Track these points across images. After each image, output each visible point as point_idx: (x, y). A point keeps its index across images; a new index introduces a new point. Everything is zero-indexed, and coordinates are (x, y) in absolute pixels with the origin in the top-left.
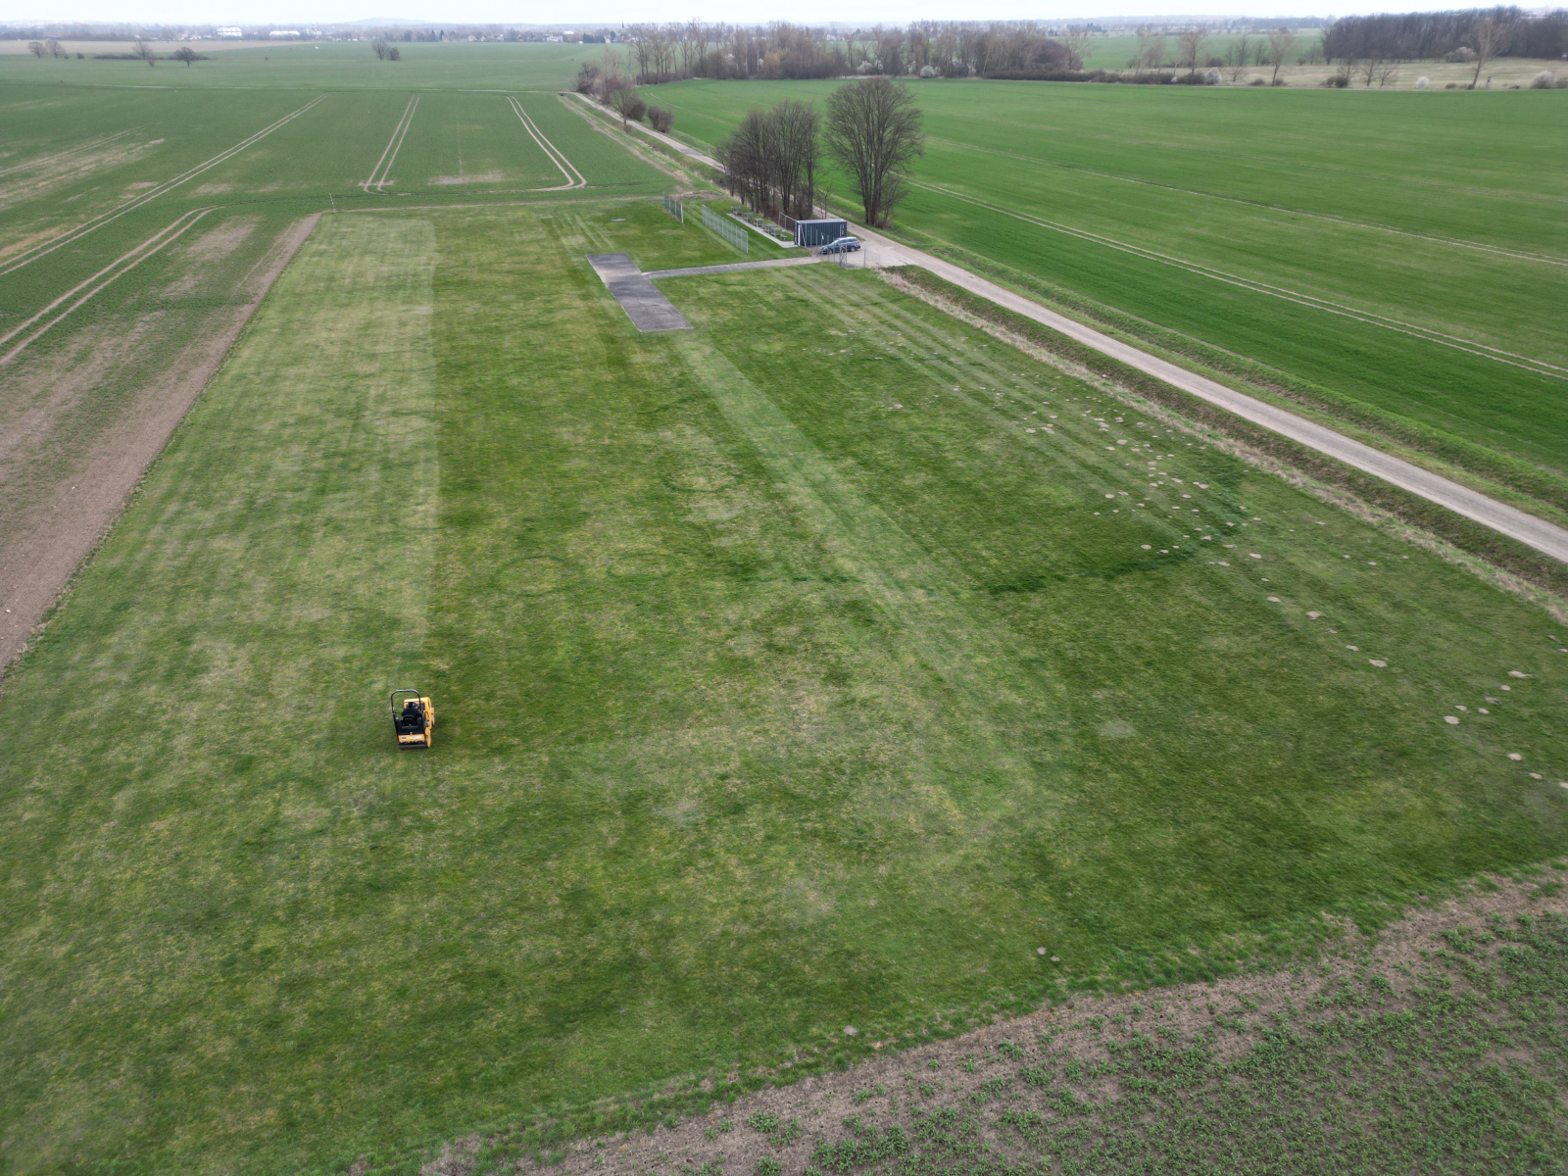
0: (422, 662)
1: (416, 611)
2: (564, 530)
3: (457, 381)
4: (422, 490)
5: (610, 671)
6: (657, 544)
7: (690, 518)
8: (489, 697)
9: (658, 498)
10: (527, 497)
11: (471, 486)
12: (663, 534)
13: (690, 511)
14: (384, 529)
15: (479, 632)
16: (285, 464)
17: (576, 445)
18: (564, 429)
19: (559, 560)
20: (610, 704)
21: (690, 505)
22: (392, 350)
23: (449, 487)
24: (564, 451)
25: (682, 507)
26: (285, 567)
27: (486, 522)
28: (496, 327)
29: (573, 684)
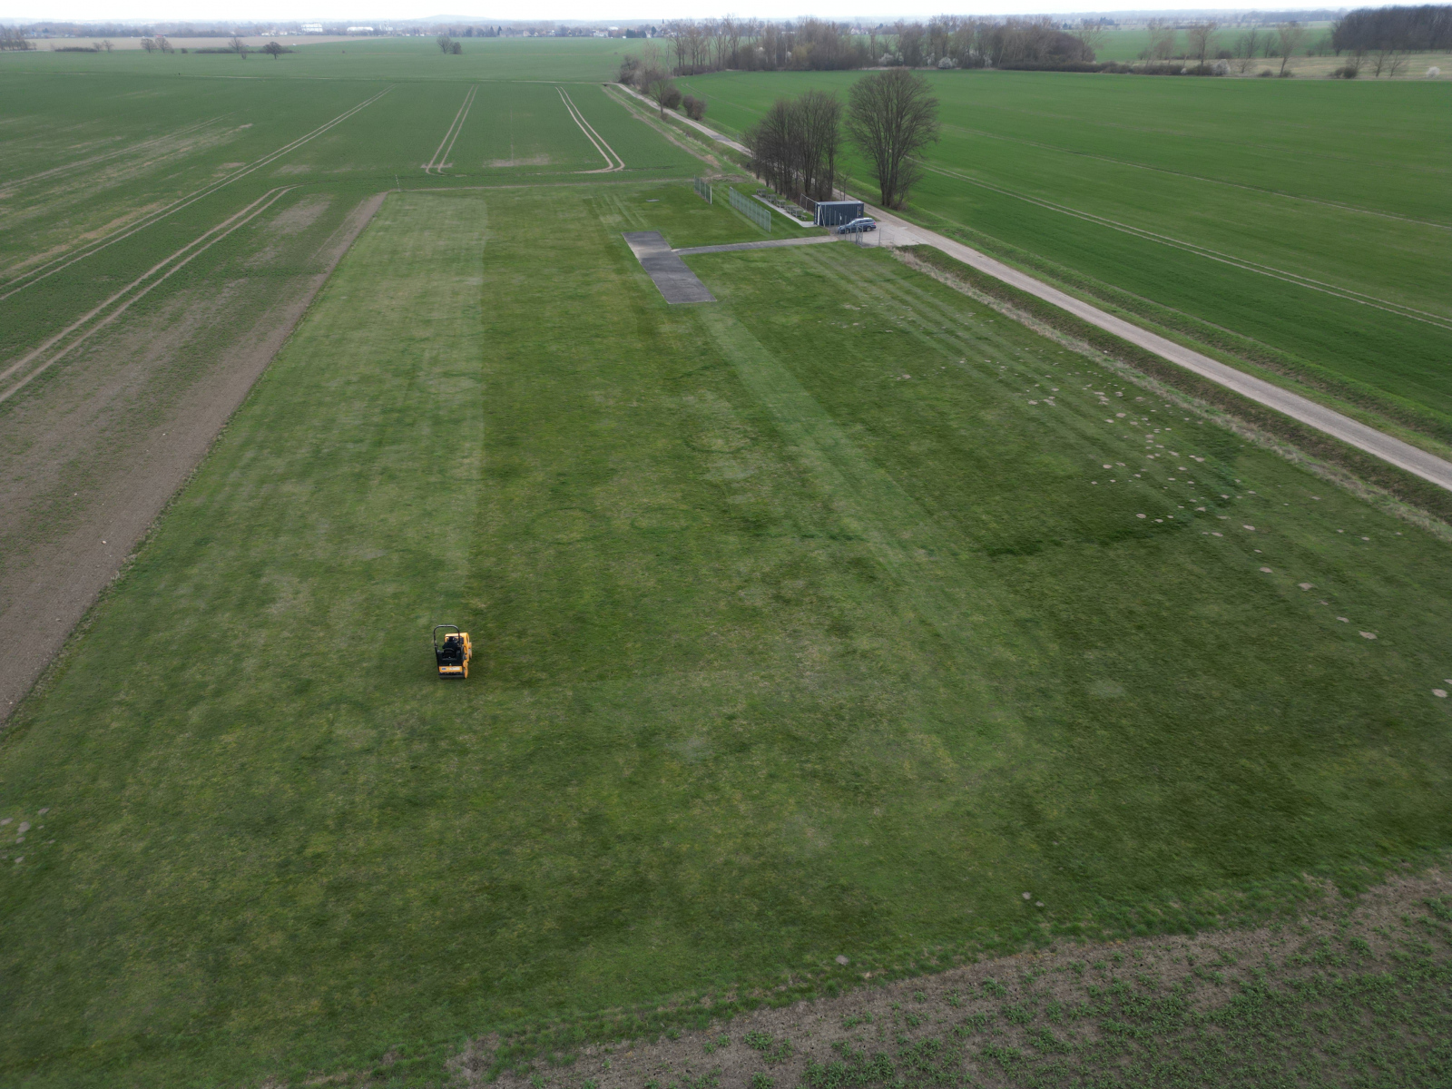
0: (463, 601)
1: (459, 554)
2: (593, 485)
3: (502, 346)
4: (468, 445)
5: (631, 615)
6: (677, 500)
7: (708, 477)
8: (521, 634)
9: (679, 457)
10: (562, 453)
11: (511, 442)
12: (683, 491)
13: (708, 471)
14: (433, 479)
15: (514, 575)
16: (348, 418)
17: (607, 407)
18: (597, 392)
19: (588, 512)
20: (629, 645)
21: (709, 465)
22: (446, 317)
23: (492, 443)
24: (596, 412)
25: (701, 466)
26: (345, 511)
27: (523, 475)
28: (539, 298)
29: (596, 625)
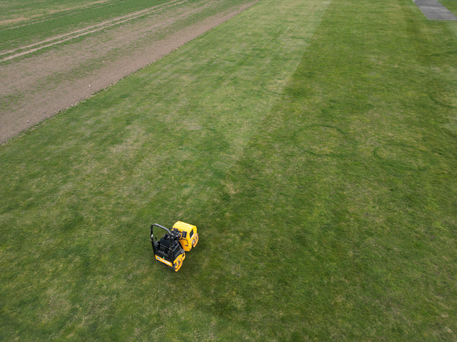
0: (222, 182)
1: (241, 142)
2: (352, 113)
4: (285, 73)
10: (338, 87)
11: (310, 76)
14: (256, 88)
15: (268, 171)
17: (377, 65)
18: (373, 56)
19: (342, 133)
21: (449, 117)
22: (306, 14)
23: (299, 74)
24: (369, 67)
25: (441, 117)
26: (200, 96)
27: (308, 96)
28: (355, 11)
29: (313, 254)
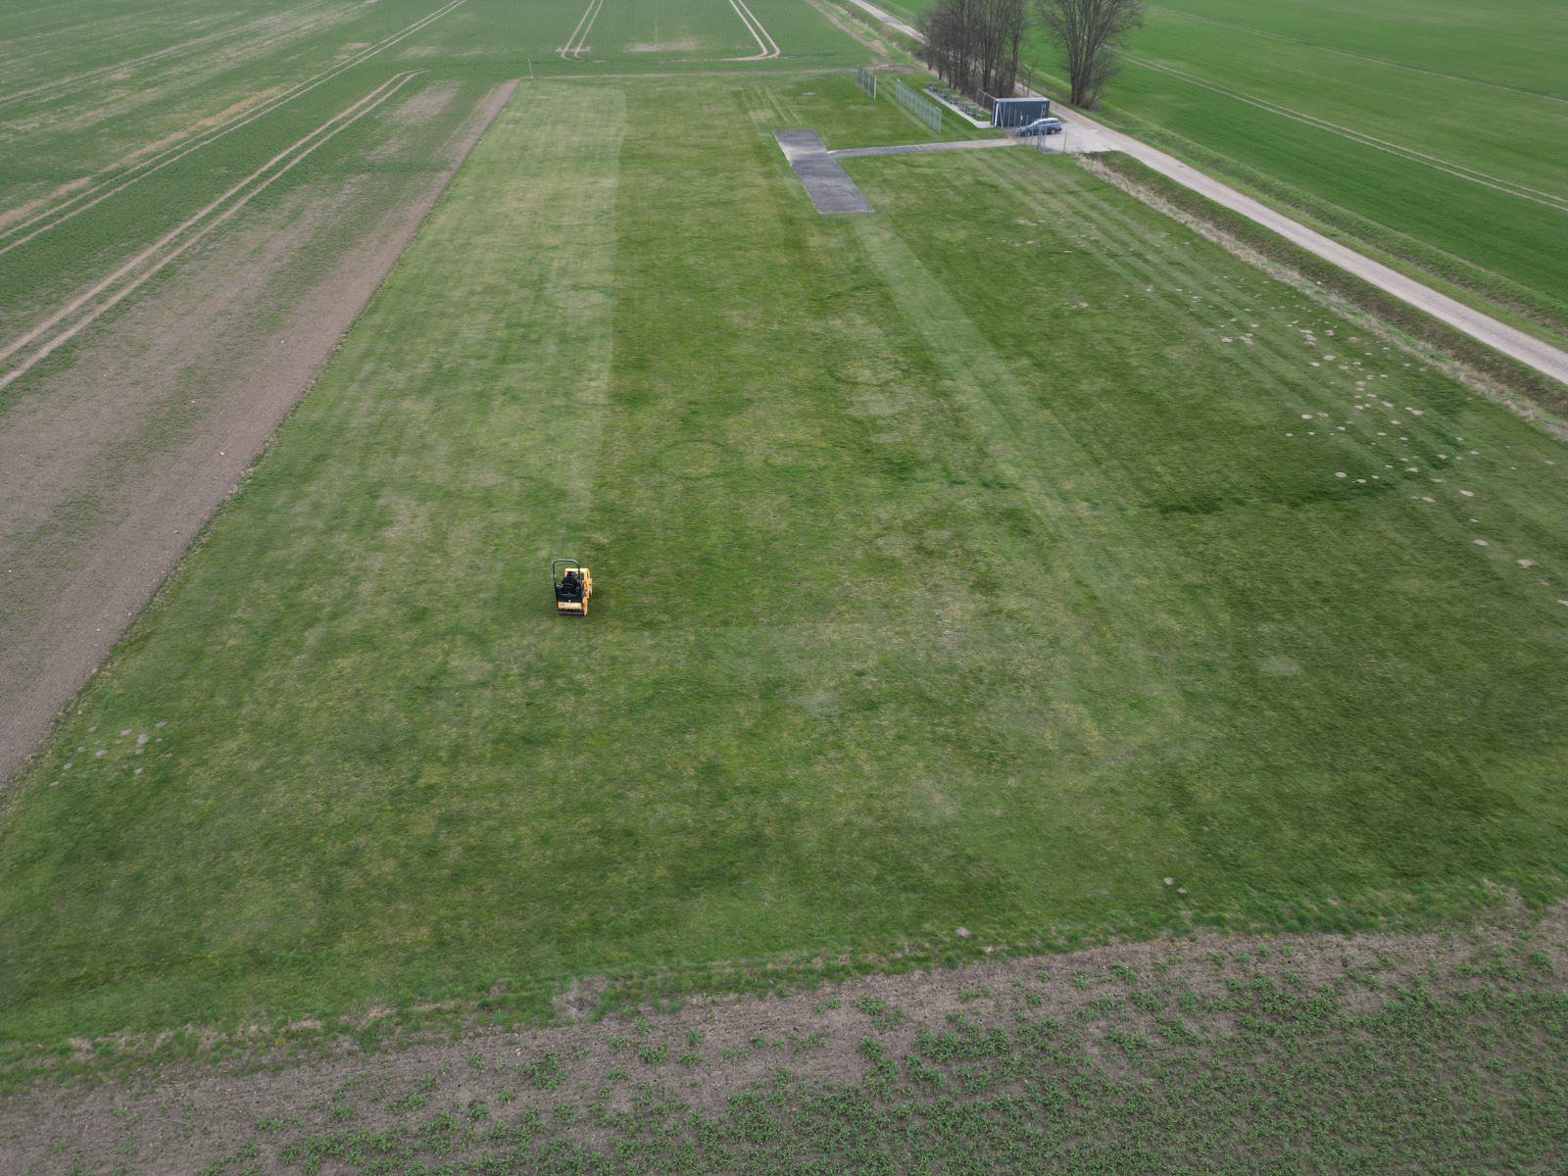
0: (585, 534)
1: (582, 484)
2: (727, 416)
3: (636, 257)
4: (595, 366)
5: (759, 559)
6: (815, 436)
7: (851, 411)
8: (644, 573)
9: (821, 389)
10: (695, 379)
11: (641, 365)
12: (823, 426)
13: (852, 404)
14: (557, 402)
15: (638, 510)
16: (472, 331)
17: (746, 329)
18: (735, 312)
19: (719, 445)
20: (756, 591)
21: (853, 398)
22: (576, 223)
23: (621, 365)
24: (733, 335)
25: (844, 400)
26: (465, 432)
27: (653, 402)
28: (678, 203)
29: (723, 568)
